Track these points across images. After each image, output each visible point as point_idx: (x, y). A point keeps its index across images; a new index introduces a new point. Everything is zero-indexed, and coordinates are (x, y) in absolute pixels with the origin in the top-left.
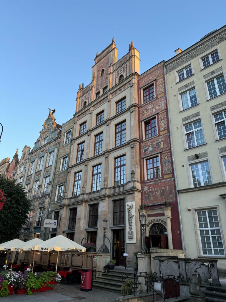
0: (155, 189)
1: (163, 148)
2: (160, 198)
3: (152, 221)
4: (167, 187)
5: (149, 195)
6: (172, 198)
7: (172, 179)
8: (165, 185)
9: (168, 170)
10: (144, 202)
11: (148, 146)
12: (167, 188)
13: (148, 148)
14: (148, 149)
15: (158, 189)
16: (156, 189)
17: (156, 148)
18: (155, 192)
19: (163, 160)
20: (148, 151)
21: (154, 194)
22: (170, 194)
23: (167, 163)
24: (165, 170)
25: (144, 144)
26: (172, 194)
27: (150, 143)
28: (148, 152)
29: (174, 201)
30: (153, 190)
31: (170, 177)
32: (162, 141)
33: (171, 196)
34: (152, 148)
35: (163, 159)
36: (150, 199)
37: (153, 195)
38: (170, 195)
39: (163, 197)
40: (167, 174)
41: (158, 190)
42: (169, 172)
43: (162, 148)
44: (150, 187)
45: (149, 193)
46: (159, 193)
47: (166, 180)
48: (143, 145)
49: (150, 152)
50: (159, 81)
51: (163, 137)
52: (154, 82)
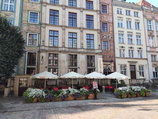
5: (104, 57)
7: (114, 52)
12: (111, 55)
19: (110, 44)
25: (102, 33)
29: (114, 60)
30: (106, 55)
33: (113, 58)
35: (110, 43)
37: (106, 57)
42: (112, 49)
46: (108, 56)
47: (111, 52)
50: (109, 6)
51: (111, 34)
52: (107, 5)
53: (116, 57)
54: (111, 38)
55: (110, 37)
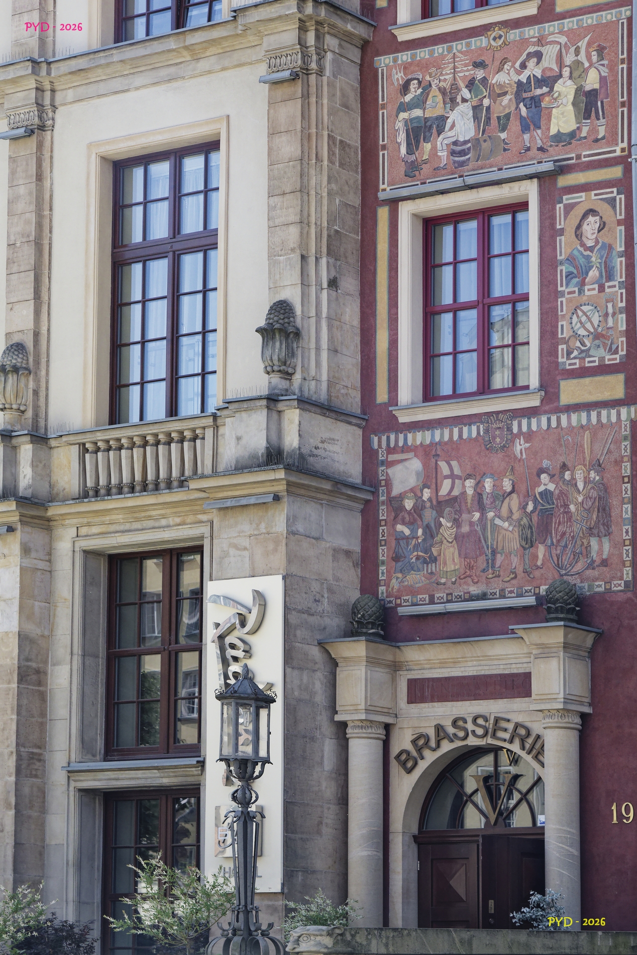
0: (479, 484)
1: (572, 135)
2: (515, 561)
3: (439, 728)
4: (579, 475)
5: (431, 532)
6: (604, 563)
7: (624, 411)
8: (562, 459)
9: (597, 336)
10: (387, 585)
11: (443, 91)
12: (573, 483)
13: (439, 111)
14: (440, 123)
15: (507, 485)
16: (488, 484)
17: (515, 125)
18: (482, 509)
19: (565, 246)
20: (442, 142)
21: (471, 524)
22: (590, 532)
23: (593, 273)
24: (576, 335)
25: (406, 67)
26: (609, 534)
27: (466, 72)
28: (443, 154)
29: (618, 586)
30: (464, 493)
31: (606, 396)
32: (566, 72)
33: (600, 548)
34: (476, 118)
35: (562, 232)
36: (434, 560)
37: (465, 529)
38: (594, 542)
39: (541, 551)
40: (583, 373)
41: (501, 497)
42: (601, 352)
43: (559, 138)
44: (443, 465)
45: (429, 515)
46: (509, 518)
47: (574, 417)
48: (399, 77)
49: (458, 150)
51: (574, 37)
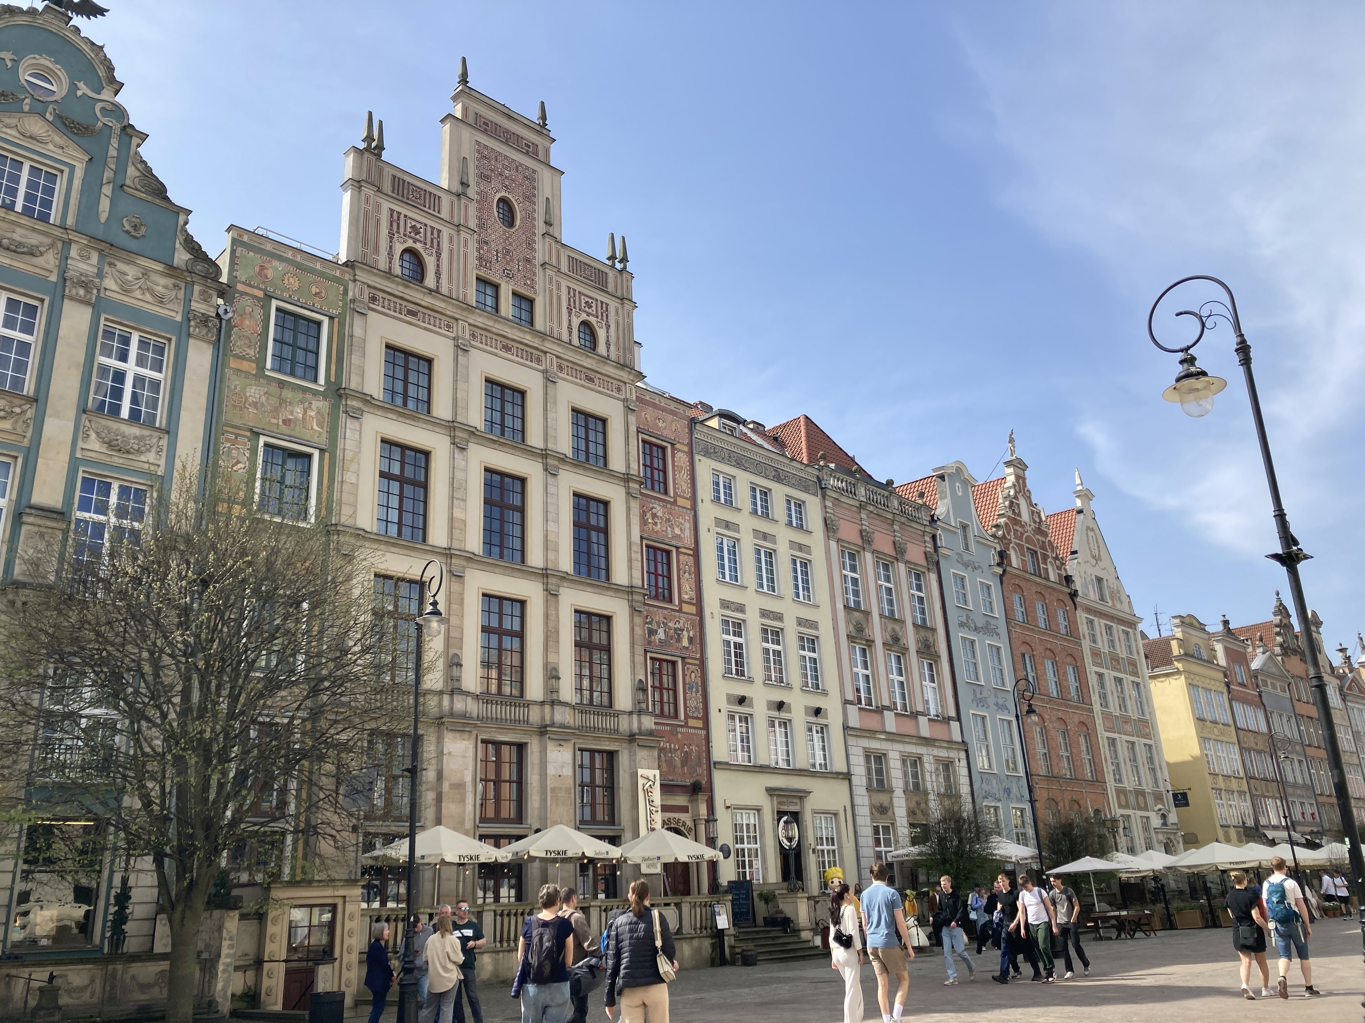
0: (670, 745)
1: (687, 648)
4: (693, 748)
6: (700, 775)
7: (703, 731)
8: (689, 742)
11: (657, 622)
12: (692, 750)
13: (656, 628)
14: (656, 632)
15: (677, 747)
16: (672, 746)
17: (674, 640)
18: (671, 753)
19: (687, 679)
20: (657, 637)
21: (669, 757)
22: (697, 765)
23: (694, 689)
26: (700, 766)
27: (662, 619)
28: (657, 641)
29: (704, 782)
30: (667, 747)
31: (699, 726)
32: (685, 629)
33: (699, 770)
34: (665, 634)
35: (686, 675)
37: (667, 758)
39: (686, 769)
40: (694, 718)
41: (676, 750)
42: (697, 713)
43: (684, 647)
46: (678, 757)
47: (691, 730)
49: (660, 641)
50: (679, 455)
51: (687, 620)
52: (669, 446)
53: (715, 763)
54: (691, 640)
55: (685, 633)
